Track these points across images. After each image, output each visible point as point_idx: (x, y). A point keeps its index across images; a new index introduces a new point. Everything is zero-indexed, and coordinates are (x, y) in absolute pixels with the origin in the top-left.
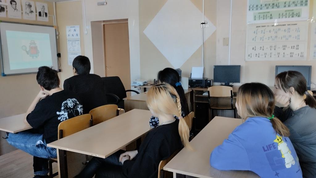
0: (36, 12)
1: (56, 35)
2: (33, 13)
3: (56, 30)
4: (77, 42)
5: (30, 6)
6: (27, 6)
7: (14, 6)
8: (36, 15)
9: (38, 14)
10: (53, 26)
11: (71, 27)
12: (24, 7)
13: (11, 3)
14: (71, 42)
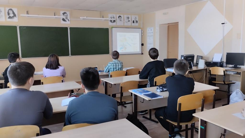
0: (131, 21)
1: (142, 33)
2: (129, 22)
3: (142, 30)
4: (152, 37)
5: (128, 18)
6: (127, 18)
7: (120, 19)
8: (131, 22)
9: (132, 22)
10: (140, 28)
11: (150, 28)
12: (125, 19)
13: (119, 18)
14: (149, 37)
